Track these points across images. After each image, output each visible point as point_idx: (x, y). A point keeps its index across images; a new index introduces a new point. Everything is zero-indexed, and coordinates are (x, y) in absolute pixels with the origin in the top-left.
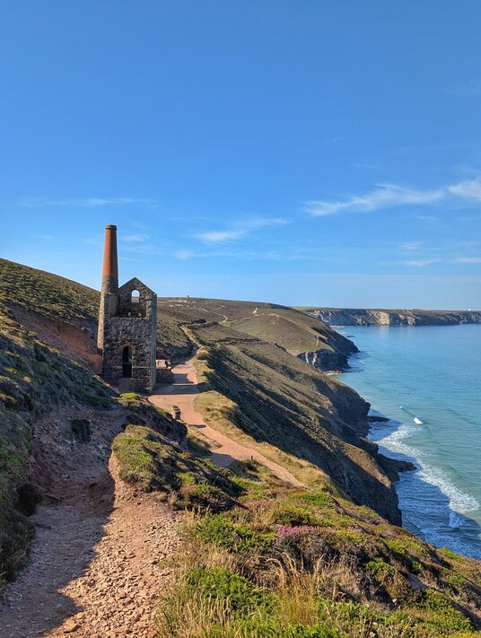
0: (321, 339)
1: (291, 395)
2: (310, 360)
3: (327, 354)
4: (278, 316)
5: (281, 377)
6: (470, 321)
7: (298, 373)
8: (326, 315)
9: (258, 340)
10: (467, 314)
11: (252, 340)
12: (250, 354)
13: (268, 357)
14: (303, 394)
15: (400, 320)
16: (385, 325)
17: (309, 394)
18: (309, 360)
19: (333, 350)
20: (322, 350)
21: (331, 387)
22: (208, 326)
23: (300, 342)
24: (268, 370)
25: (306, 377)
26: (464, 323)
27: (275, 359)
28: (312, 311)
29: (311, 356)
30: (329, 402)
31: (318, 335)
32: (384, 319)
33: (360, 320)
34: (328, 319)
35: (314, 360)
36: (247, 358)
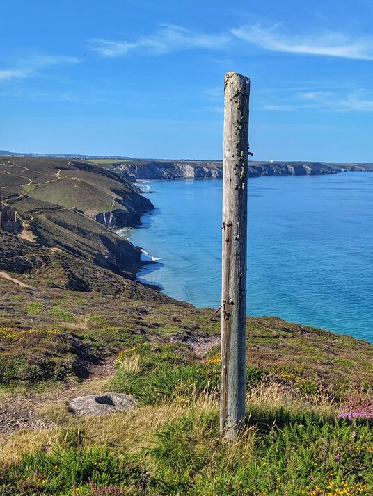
0: (117, 200)
1: (79, 247)
2: (108, 219)
3: (122, 213)
4: (79, 179)
5: (76, 236)
6: (271, 173)
7: (90, 232)
8: (132, 168)
9: (60, 207)
10: (268, 166)
11: (55, 209)
12: (54, 220)
13: (67, 222)
14: (89, 247)
15: (204, 173)
16: (191, 177)
17: (93, 246)
18: (106, 219)
19: (126, 210)
20: (118, 210)
21: (113, 241)
22: (21, 199)
23: (98, 203)
24: (66, 232)
25: (95, 235)
26: (264, 175)
27: (72, 223)
28: (119, 164)
29: (108, 215)
30: (107, 251)
31: (115, 196)
32: (189, 172)
33: (165, 174)
34: (134, 173)
35: (111, 219)
36: (51, 224)
